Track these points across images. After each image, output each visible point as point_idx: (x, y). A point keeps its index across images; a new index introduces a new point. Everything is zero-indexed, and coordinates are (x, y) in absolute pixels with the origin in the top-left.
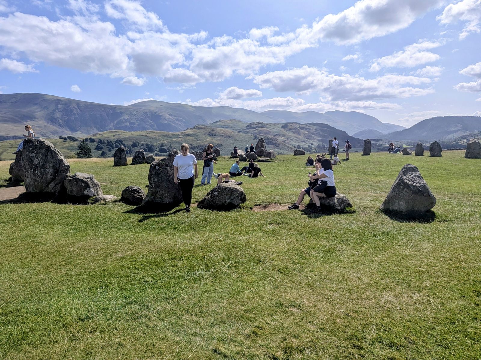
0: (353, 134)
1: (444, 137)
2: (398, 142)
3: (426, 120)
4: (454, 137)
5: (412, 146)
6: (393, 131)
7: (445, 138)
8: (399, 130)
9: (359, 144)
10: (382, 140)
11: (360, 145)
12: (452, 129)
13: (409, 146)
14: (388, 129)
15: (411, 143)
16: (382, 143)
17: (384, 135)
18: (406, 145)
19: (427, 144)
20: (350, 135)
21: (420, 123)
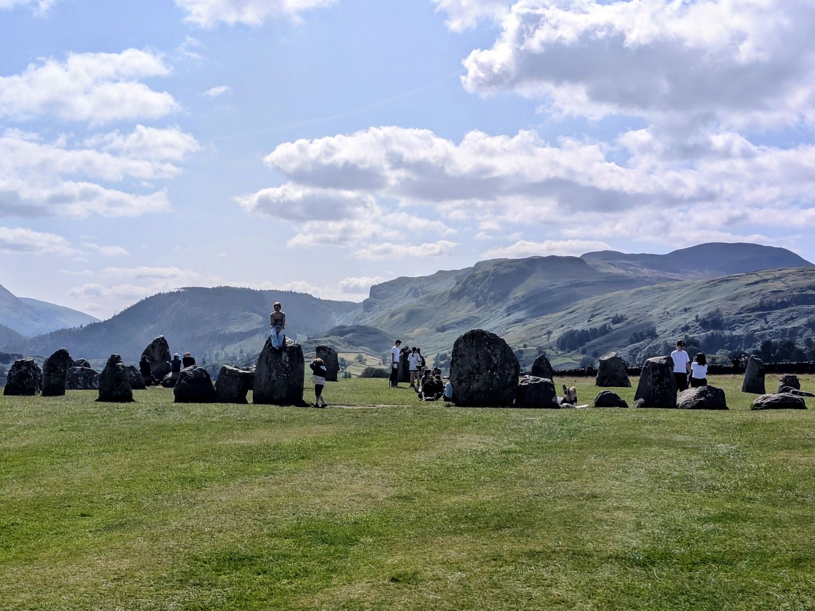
1: (215, 352)
4: (241, 352)
6: (53, 328)
7: (217, 355)
12: (235, 329)
14: (36, 320)
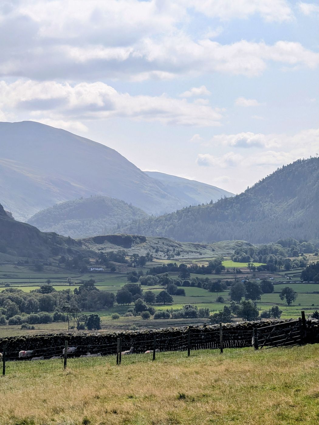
0: (30, 216)
2: (204, 247)
3: (299, 163)
5: (257, 265)
8: (203, 200)
9: (57, 255)
10: (143, 240)
11: (63, 260)
13: (245, 265)
14: (164, 197)
15: (252, 251)
16: (143, 253)
17: (150, 220)
18: (235, 261)
19: (307, 255)
20: (18, 217)
21: (279, 173)
